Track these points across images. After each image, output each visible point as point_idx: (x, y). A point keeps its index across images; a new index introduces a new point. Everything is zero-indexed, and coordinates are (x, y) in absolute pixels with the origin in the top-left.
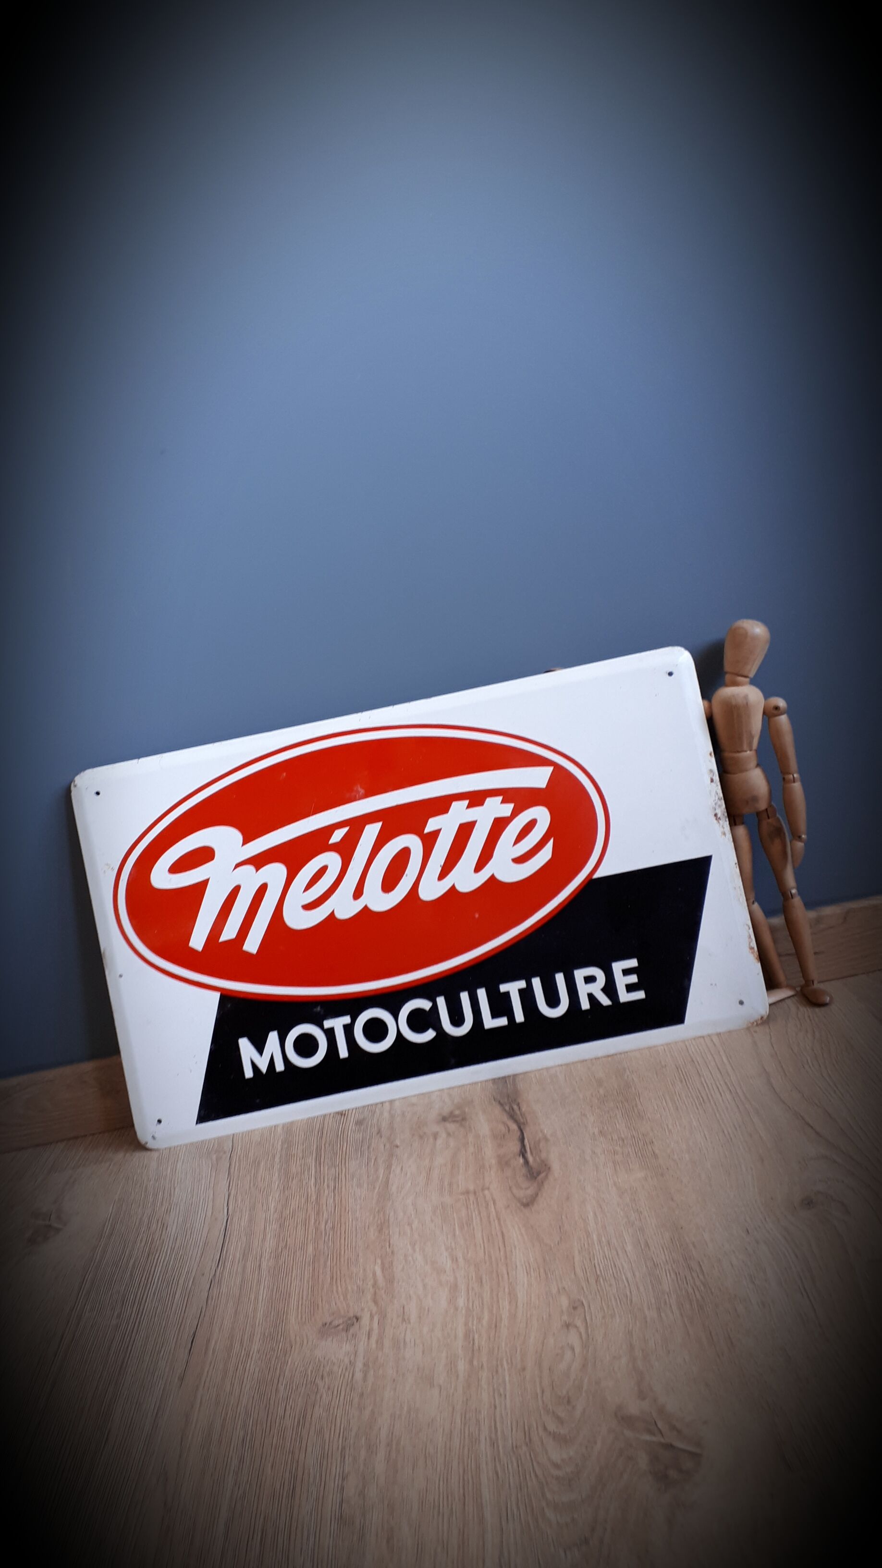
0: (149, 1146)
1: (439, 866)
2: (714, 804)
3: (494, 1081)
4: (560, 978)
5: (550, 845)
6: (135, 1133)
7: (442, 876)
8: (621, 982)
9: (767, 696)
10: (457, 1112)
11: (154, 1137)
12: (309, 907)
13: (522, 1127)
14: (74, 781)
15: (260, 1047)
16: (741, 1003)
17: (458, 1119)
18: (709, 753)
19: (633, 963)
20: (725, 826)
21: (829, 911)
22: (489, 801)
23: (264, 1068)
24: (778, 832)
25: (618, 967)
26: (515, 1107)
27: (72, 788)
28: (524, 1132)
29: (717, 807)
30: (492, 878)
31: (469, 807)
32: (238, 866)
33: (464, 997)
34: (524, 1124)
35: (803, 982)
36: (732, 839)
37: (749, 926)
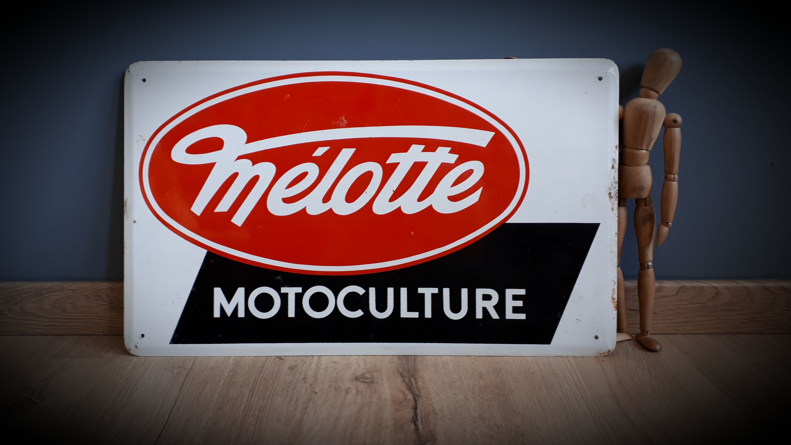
0: (132, 352)
1: (392, 190)
2: (611, 184)
3: (400, 357)
4: (464, 292)
5: (479, 192)
6: (123, 340)
7: (392, 199)
8: (510, 304)
9: (668, 112)
10: (368, 376)
11: (136, 347)
12: (287, 200)
13: (416, 398)
14: (129, 68)
15: (229, 297)
16: (596, 338)
17: (367, 381)
18: (616, 145)
19: (522, 292)
20: (614, 204)
21: (668, 284)
22: (440, 149)
23: (229, 313)
24: (651, 217)
25: (510, 293)
26: (413, 380)
27: (126, 73)
28: (417, 402)
29: (612, 188)
30: (430, 208)
31: (423, 151)
32: (240, 158)
33: (390, 291)
34: (418, 395)
35: (639, 331)
36: (617, 215)
37: (615, 282)
